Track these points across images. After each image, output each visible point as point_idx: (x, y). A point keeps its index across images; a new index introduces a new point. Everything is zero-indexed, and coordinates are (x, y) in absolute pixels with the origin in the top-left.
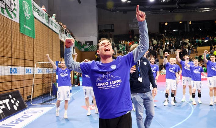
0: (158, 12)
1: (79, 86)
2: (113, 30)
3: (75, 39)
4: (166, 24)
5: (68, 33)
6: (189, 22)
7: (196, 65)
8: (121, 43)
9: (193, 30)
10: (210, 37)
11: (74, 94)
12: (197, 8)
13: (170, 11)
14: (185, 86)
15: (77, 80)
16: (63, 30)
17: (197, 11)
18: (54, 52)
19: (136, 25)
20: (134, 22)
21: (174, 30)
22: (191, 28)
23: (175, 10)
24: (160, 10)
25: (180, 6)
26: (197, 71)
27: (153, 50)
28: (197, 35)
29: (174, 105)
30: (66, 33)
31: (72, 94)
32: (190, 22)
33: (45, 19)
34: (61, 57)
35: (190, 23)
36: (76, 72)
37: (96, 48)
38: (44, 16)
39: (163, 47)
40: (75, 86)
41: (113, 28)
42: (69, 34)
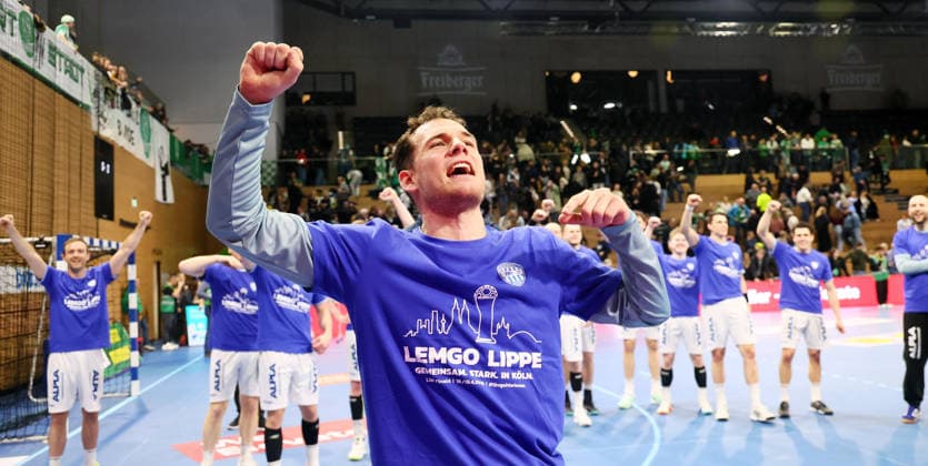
0: (541, 30)
1: (183, 348)
2: (349, 99)
3: (171, 131)
4: (576, 77)
5: (138, 103)
6: (666, 74)
7: (679, 254)
8: (382, 155)
9: (680, 104)
10: (745, 138)
11: (151, 386)
12: (693, 20)
13: (586, 28)
14: (634, 343)
15: (172, 317)
16: (114, 92)
17: (693, 34)
18: (60, 192)
19: (449, 79)
20: (443, 66)
21: (609, 106)
22: (670, 98)
23: (608, 22)
24: (547, 18)
25: (627, 9)
26: (679, 277)
27: (517, 185)
28: (695, 125)
29: (587, 426)
30: (126, 106)
31: (142, 386)
32: (669, 73)
33: (17, 39)
34: (98, 215)
35: (669, 78)
36: (169, 284)
37: (269, 174)
38: (16, 23)
39: (562, 174)
40: (165, 347)
41: (349, 88)
42: (142, 110)
